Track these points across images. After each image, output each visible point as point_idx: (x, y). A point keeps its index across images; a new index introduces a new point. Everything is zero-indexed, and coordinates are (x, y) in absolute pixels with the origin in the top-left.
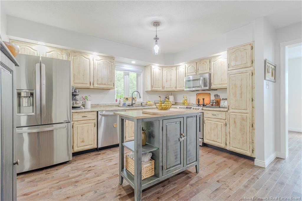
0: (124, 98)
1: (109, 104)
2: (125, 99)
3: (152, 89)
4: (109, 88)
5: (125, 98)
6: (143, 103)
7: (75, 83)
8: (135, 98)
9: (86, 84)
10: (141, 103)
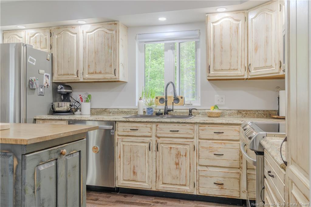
0: (157, 98)
1: (123, 110)
2: (158, 100)
3: (210, 75)
4: (107, 79)
5: (159, 98)
6: (193, 111)
7: (59, 75)
8: (180, 98)
9: (73, 74)
10: (188, 111)
